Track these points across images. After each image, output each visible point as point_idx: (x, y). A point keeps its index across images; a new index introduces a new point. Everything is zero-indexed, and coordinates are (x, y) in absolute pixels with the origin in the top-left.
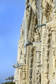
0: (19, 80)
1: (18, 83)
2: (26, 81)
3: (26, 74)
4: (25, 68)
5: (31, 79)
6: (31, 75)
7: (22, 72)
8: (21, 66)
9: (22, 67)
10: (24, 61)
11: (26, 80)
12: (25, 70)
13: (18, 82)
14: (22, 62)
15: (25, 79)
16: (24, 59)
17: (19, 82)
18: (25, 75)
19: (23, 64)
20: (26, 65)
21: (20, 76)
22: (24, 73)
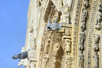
0: (38, 60)
1: (35, 65)
3: (71, 42)
5: (82, 53)
6: (83, 45)
7: (65, 38)
9: (65, 30)
10: (68, 19)
12: (69, 35)
14: (64, 21)
15: (70, 52)
16: (67, 15)
19: (67, 24)
20: (71, 27)
21: (41, 52)
22: (69, 41)
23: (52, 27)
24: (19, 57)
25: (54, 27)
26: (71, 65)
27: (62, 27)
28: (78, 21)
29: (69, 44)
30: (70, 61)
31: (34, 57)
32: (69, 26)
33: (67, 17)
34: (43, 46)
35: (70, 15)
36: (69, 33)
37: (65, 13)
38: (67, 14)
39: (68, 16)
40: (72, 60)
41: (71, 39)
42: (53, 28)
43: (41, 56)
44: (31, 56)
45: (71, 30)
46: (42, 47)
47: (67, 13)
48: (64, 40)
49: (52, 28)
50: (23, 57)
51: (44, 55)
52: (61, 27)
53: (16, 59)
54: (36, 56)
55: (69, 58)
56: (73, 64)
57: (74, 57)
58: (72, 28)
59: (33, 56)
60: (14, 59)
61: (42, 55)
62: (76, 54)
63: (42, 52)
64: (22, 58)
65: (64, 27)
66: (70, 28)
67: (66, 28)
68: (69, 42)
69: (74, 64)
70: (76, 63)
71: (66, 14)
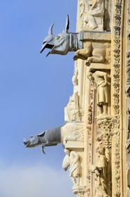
0: (84, 145)
1: (80, 159)
2: (112, 113)
3: (109, 80)
4: (104, 54)
8: (87, 44)
9: (91, 49)
11: (112, 109)
12: (105, 61)
13: (80, 154)
14: (91, 25)
16: (99, 10)
17: (84, 155)
18: (108, 87)
19: (96, 32)
20: (109, 39)
21: (89, 126)
22: (102, 77)
23: (56, 43)
24: (40, 142)
25: (62, 44)
26: (109, 137)
27: (83, 41)
28: (121, 20)
29: (105, 84)
30: (107, 127)
31: (76, 140)
32: (101, 38)
33: (98, 16)
34: (93, 110)
35: (106, 10)
36: (104, 56)
37: (91, 5)
38: (98, 8)
39: (99, 12)
40: (111, 125)
41: (108, 71)
42: (59, 46)
43: (91, 136)
44: (70, 137)
45: (109, 47)
46: (90, 113)
47: (99, 4)
48: (91, 75)
49: (56, 47)
50: (49, 141)
51: (97, 133)
52: (81, 42)
53: (33, 146)
54: (82, 137)
55: (105, 120)
56: (115, 135)
57: (116, 117)
58: (110, 42)
59: (74, 138)
60: (28, 146)
61: (92, 132)
62: (120, 108)
63: (92, 125)
64: (47, 142)
65: (88, 40)
66: (106, 44)
67: (94, 44)
68: (104, 79)
69: (116, 133)
70: (121, 131)
71: (95, 7)
